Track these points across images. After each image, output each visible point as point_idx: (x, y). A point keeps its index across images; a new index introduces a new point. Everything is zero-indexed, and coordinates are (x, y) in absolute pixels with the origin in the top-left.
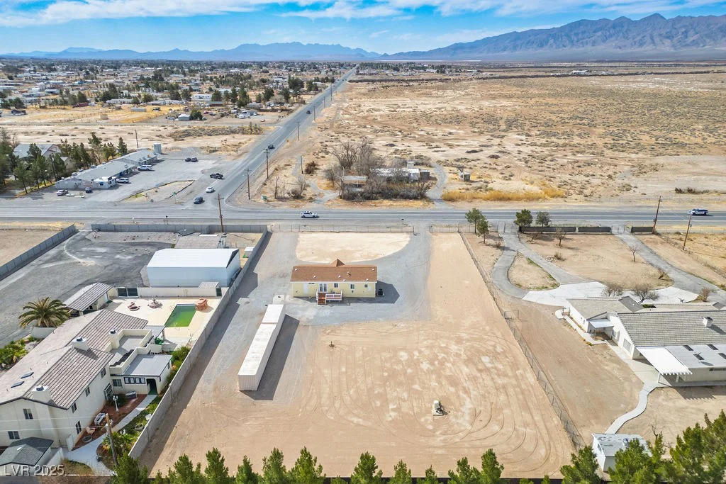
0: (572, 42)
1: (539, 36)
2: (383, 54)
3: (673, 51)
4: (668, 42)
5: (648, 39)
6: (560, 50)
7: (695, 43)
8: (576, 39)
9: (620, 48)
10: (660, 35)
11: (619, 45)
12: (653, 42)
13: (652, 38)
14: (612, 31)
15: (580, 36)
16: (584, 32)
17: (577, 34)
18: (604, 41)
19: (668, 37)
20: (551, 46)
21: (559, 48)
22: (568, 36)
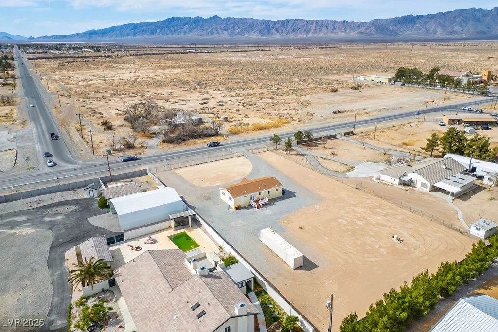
0: (171, 31)
1: (149, 27)
2: (29, 37)
3: (229, 38)
4: (225, 32)
5: (214, 30)
6: (165, 36)
7: (239, 33)
8: (173, 29)
9: (201, 36)
10: (221, 28)
11: (200, 34)
12: (218, 33)
13: (217, 30)
14: (194, 25)
15: (175, 28)
16: (177, 25)
17: (173, 26)
18: (190, 31)
19: (225, 30)
20: (159, 34)
21: (165, 35)
22: (167, 27)
